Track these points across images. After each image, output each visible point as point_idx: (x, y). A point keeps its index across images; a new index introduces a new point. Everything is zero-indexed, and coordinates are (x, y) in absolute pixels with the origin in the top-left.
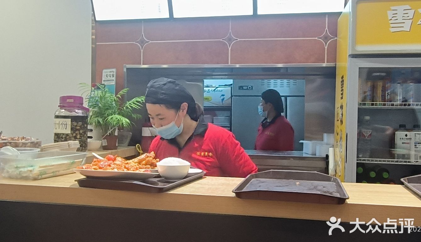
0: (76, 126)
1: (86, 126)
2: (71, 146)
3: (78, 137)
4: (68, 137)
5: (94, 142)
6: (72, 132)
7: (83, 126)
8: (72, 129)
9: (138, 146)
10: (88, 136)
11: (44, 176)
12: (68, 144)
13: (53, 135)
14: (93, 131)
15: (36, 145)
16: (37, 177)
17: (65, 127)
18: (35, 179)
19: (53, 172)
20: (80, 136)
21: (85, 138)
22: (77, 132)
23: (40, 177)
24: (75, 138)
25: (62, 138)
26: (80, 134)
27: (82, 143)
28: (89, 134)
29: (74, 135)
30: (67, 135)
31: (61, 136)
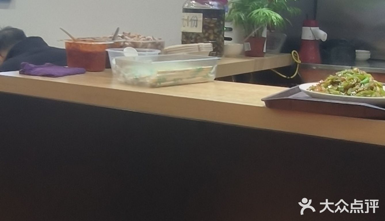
0: (209, 23)
1: (222, 23)
2: (202, 50)
3: (212, 37)
4: (198, 38)
5: (233, 45)
6: (204, 31)
7: (218, 23)
8: (204, 27)
9: (294, 53)
10: (225, 36)
11: (162, 84)
12: (198, 46)
13: (181, 34)
14: (233, 30)
15: (158, 46)
16: (154, 84)
17: (195, 24)
18: (153, 86)
19: (175, 80)
20: (215, 37)
21: (221, 40)
22: (210, 31)
23: (158, 84)
24: (208, 39)
25: (191, 38)
26: (214, 33)
27: (216, 46)
28: (227, 35)
29: (207, 35)
30: (198, 34)
31: (190, 36)
